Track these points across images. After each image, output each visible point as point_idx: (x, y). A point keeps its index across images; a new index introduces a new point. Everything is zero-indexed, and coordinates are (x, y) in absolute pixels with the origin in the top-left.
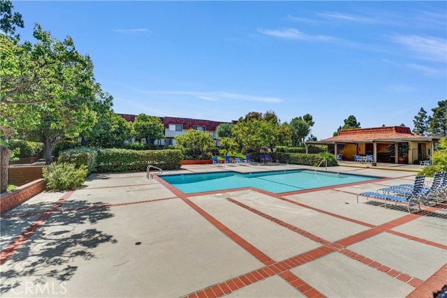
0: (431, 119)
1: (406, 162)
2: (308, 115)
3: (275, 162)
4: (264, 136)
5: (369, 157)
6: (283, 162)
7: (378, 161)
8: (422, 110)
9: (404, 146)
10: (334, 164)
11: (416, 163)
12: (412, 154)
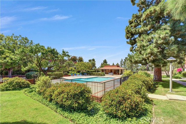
0: (124, 62)
1: (119, 74)
2: (93, 59)
3: (88, 75)
4: (85, 67)
5: (111, 73)
6: (90, 75)
7: (114, 74)
8: (122, 59)
9: (118, 70)
10: (104, 75)
11: (121, 74)
12: (120, 72)
